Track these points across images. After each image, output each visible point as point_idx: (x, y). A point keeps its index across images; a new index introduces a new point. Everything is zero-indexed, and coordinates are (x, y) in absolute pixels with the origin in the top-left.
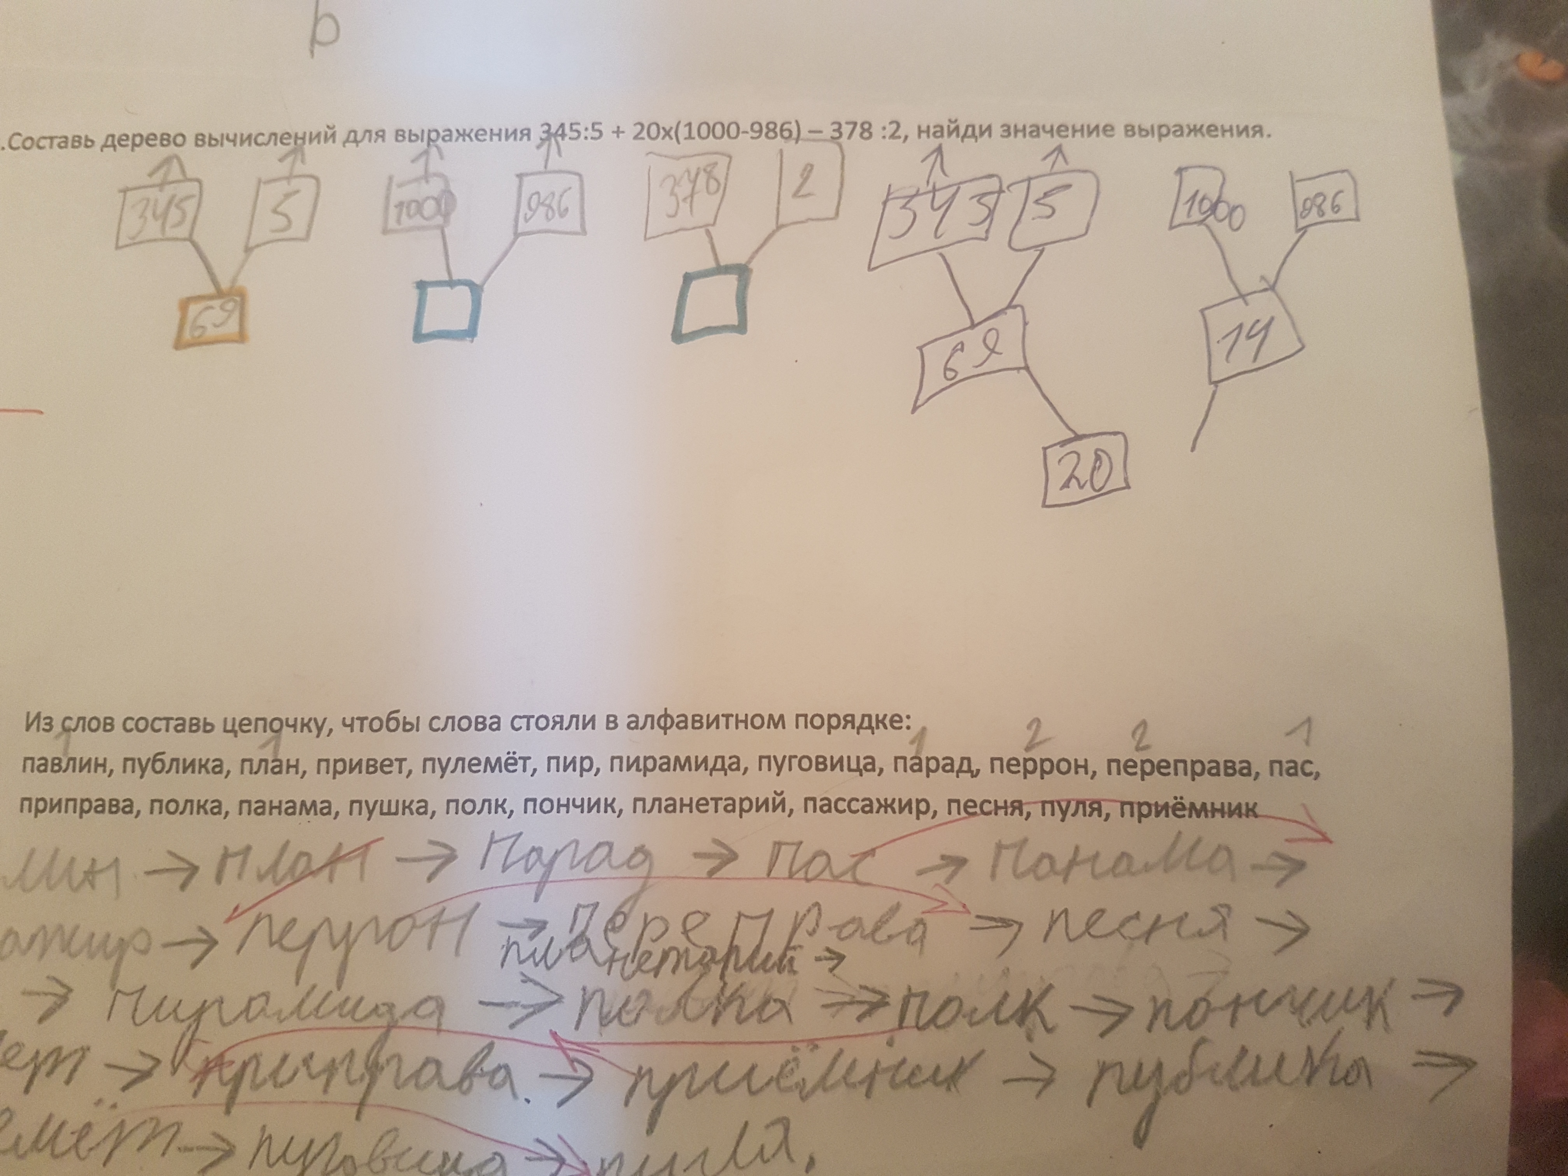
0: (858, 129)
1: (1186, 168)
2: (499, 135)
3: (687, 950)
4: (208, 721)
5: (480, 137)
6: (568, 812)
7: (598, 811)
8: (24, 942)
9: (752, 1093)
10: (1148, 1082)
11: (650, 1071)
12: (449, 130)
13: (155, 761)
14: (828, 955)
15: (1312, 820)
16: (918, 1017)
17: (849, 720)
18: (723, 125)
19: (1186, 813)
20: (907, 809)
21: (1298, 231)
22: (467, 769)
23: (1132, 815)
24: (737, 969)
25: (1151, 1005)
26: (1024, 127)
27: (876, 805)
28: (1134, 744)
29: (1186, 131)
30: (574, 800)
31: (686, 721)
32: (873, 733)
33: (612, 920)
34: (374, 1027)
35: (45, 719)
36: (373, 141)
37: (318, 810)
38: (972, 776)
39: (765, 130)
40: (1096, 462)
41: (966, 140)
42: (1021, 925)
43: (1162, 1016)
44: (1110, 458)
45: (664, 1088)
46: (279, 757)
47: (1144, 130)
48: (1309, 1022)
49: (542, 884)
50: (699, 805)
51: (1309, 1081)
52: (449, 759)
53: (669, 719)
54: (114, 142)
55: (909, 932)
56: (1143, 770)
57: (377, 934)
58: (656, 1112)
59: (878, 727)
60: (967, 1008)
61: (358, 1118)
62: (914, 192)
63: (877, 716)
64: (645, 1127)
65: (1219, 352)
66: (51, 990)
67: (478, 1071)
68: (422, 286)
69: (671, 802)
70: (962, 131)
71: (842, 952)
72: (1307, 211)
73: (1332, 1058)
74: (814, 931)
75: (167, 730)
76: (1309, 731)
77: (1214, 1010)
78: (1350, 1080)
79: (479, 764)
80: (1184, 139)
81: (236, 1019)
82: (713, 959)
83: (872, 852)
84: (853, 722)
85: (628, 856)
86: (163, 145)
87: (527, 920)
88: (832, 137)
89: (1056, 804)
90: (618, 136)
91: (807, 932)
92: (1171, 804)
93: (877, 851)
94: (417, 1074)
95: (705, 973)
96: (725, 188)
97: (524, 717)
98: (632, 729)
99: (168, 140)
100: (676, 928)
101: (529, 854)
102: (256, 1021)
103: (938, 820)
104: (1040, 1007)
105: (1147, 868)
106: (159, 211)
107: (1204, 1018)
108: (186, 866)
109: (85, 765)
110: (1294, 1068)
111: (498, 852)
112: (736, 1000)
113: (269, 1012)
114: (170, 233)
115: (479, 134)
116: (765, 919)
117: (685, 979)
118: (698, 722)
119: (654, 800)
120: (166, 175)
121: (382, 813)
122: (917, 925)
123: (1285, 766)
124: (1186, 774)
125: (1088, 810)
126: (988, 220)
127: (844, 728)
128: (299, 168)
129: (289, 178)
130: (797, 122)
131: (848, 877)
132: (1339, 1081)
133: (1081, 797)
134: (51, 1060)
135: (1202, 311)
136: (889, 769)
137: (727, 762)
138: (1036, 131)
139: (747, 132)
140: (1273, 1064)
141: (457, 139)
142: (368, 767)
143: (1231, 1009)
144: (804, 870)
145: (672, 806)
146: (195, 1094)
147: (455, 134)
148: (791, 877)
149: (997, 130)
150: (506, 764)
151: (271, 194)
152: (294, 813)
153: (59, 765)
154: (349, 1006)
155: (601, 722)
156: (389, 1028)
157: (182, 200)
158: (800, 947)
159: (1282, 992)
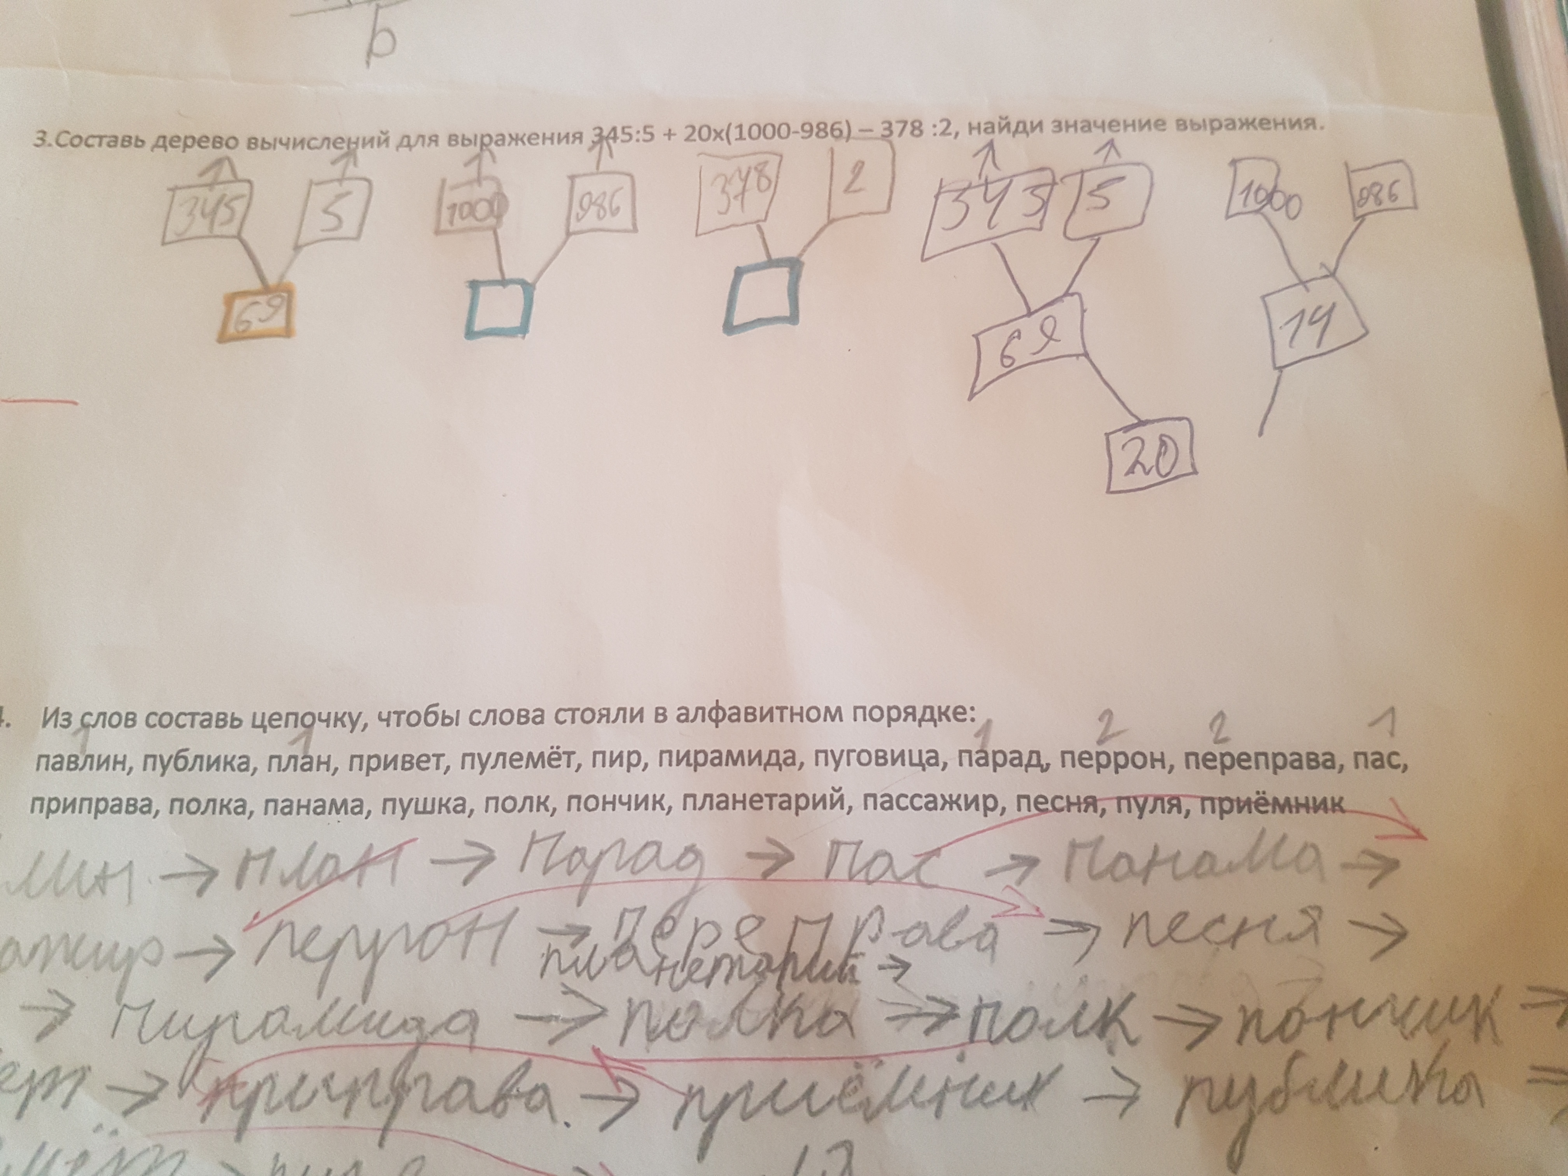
0: (909, 128)
1: (1240, 160)
2: (552, 139)
3: (741, 958)
4: (236, 716)
5: (533, 141)
6: (614, 809)
7: (646, 809)
8: (25, 953)
9: (813, 1114)
10: (1240, 1100)
11: (701, 1091)
12: (502, 135)
13: (177, 758)
14: (892, 962)
15: (1404, 816)
16: (991, 1029)
17: (910, 712)
18: (773, 126)
19: (1270, 808)
20: (973, 806)
21: (1356, 219)
22: (508, 764)
23: (1213, 811)
24: (795, 978)
25: (1241, 1016)
26: (1076, 123)
27: (940, 802)
28: (1213, 735)
29: (1238, 124)
30: (621, 796)
31: (738, 714)
32: (935, 726)
33: (660, 925)
34: (401, 1044)
35: (64, 714)
36: (426, 145)
37: (349, 809)
38: (1043, 771)
39: (815, 130)
40: (1161, 446)
41: (1017, 136)
42: (1098, 929)
43: (1252, 1028)
44: (1175, 444)
45: (717, 1108)
46: (310, 753)
47: (1195, 124)
48: (1412, 1033)
49: (586, 886)
50: (754, 802)
51: (1415, 1099)
52: (489, 755)
53: (720, 712)
54: (164, 142)
55: (979, 937)
56: (1222, 763)
57: (407, 944)
58: (708, 1135)
59: (940, 720)
60: (1043, 1018)
61: (381, 1145)
62: (966, 185)
63: (940, 708)
64: (695, 1153)
65: (1282, 337)
66: (52, 1005)
67: (514, 1091)
68: (474, 285)
69: (723, 798)
70: (1013, 128)
71: (906, 960)
72: (1362, 201)
73: (1439, 1073)
74: (877, 937)
75: (192, 726)
76: (1393, 722)
77: (1309, 1021)
78: (1460, 1097)
79: (521, 759)
80: (1237, 131)
81: (251, 1035)
82: (768, 968)
83: (937, 852)
84: (914, 714)
85: (677, 857)
86: (214, 147)
87: (568, 926)
88: (883, 136)
89: (1132, 802)
90: (669, 139)
91: (870, 937)
92: (1254, 799)
93: (943, 851)
94: (447, 1095)
95: (761, 982)
96: (776, 186)
97: (569, 710)
98: (683, 721)
99: (220, 143)
100: (728, 934)
101: (573, 854)
102: (272, 1038)
103: (1006, 818)
104: (1122, 1017)
105: (1231, 868)
106: (208, 209)
107: (1298, 1031)
108: (205, 870)
109: (104, 763)
110: (1397, 1083)
111: (539, 853)
112: (793, 1012)
113: (289, 1026)
114: (217, 230)
115: (532, 138)
116: (824, 924)
117: (739, 988)
118: (751, 715)
119: (706, 796)
120: (217, 175)
121: (417, 812)
122: (987, 930)
123: (1371, 758)
124: (1267, 767)
125: (1167, 807)
126: (1042, 212)
127: (905, 720)
128: (351, 171)
129: (340, 181)
130: (847, 122)
131: (912, 879)
132: (1448, 1099)
133: (1159, 792)
134: (48, 1081)
135: (1263, 297)
136: (953, 764)
137: (782, 756)
138: (1087, 126)
139: (797, 132)
140: (1376, 1079)
141: (509, 144)
142: (404, 762)
143: (1327, 1020)
144: (865, 870)
145: (724, 803)
146: (203, 1119)
147: (508, 139)
148: (851, 879)
149: (1048, 126)
150: (550, 759)
151: (322, 196)
152: (323, 813)
153: (75, 762)
154: (376, 1020)
155: (649, 715)
156: (419, 1044)
157: (232, 200)
158: (863, 954)
159: (1382, 1000)
